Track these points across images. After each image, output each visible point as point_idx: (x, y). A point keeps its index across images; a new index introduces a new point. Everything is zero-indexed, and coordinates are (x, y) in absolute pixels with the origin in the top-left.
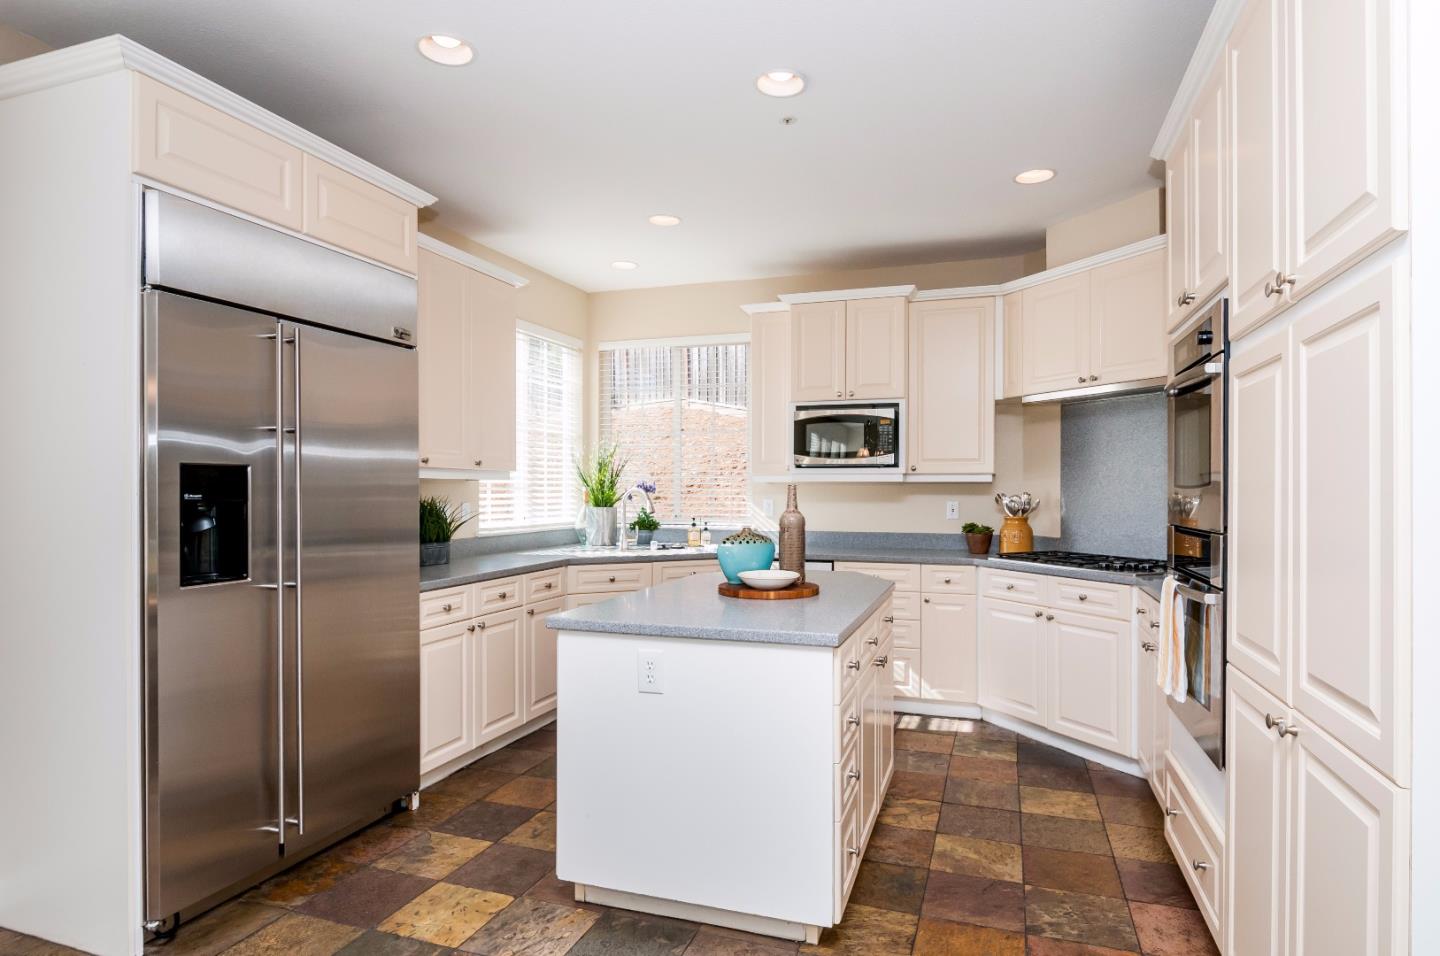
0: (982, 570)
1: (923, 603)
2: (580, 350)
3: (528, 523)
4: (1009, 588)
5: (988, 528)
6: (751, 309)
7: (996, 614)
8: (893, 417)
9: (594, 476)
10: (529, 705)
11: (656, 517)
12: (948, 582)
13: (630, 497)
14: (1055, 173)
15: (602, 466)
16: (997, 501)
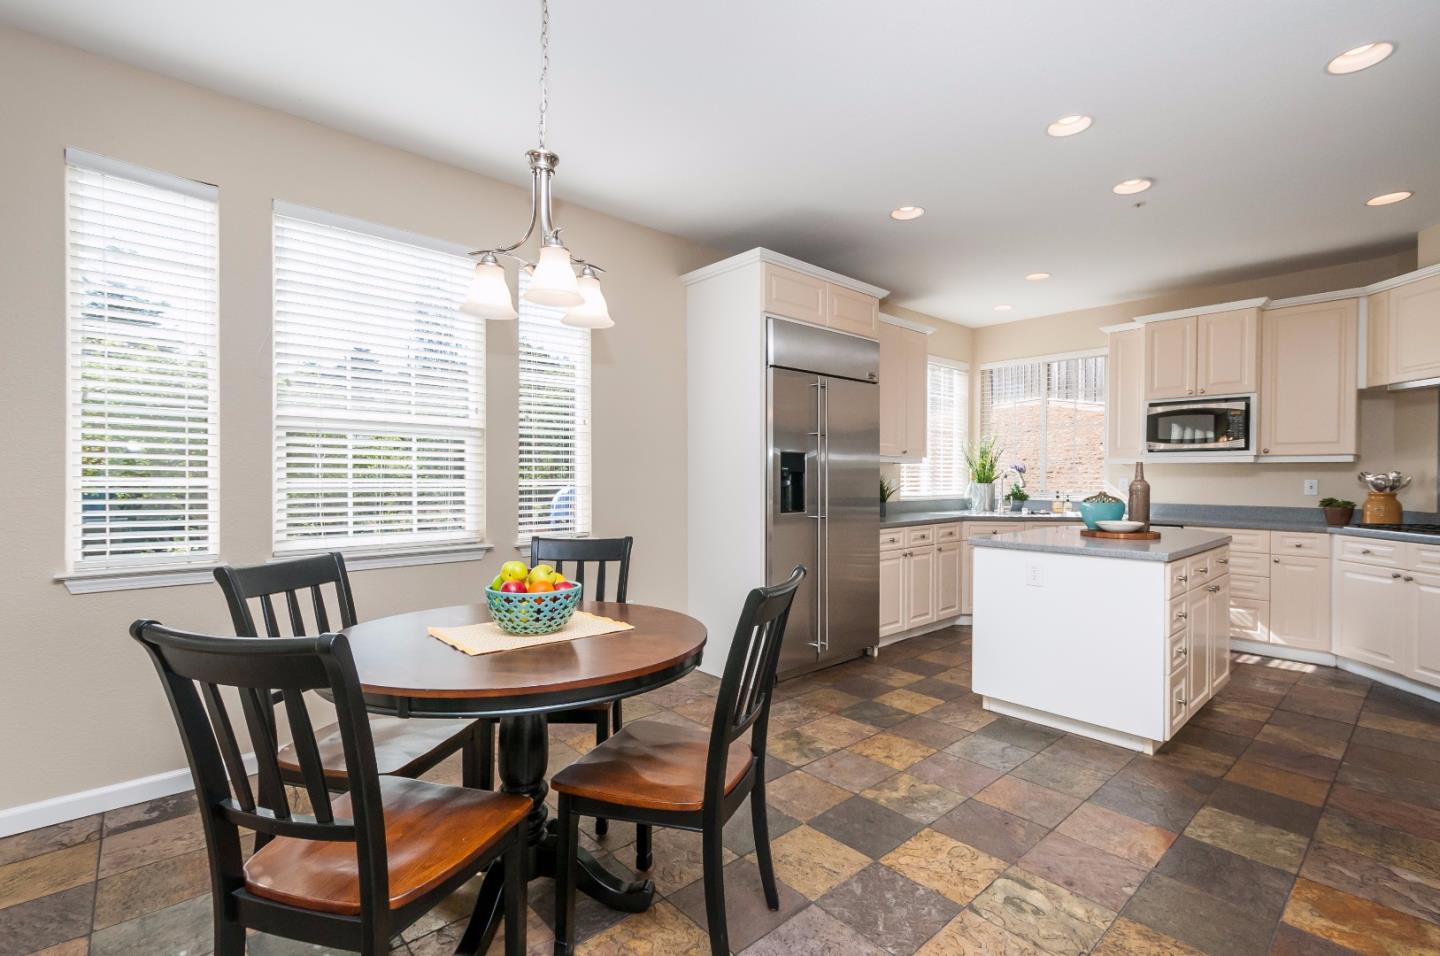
0: (1336, 537)
1: (1273, 563)
2: (967, 371)
3: (930, 493)
4: (1364, 553)
5: (1349, 503)
6: (1108, 330)
7: (1349, 575)
8: (1243, 408)
9: (978, 461)
10: (938, 611)
11: (1026, 491)
12: (1299, 546)
13: (1006, 477)
14: (1413, 193)
15: (984, 454)
16: (1360, 478)
